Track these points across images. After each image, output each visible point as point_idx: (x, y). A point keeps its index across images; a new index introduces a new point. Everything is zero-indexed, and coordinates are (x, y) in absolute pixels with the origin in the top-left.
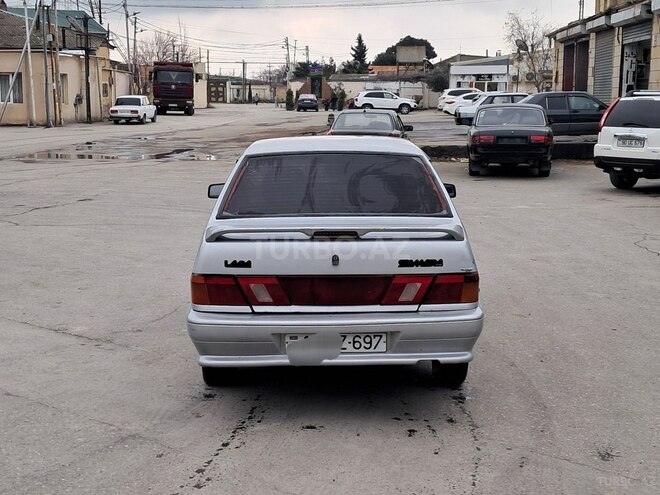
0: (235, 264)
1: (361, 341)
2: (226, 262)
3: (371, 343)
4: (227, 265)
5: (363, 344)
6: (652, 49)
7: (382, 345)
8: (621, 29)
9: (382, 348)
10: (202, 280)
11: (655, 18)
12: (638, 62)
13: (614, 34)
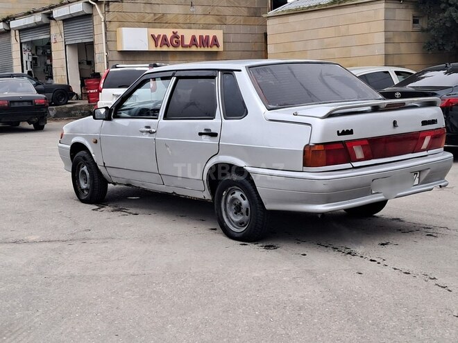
0: (344, 133)
2: (338, 132)
4: (339, 134)
6: (52, 44)
7: (417, 179)
8: (17, 32)
9: (416, 182)
10: (322, 148)
11: (53, 23)
12: (33, 55)
13: (10, 35)
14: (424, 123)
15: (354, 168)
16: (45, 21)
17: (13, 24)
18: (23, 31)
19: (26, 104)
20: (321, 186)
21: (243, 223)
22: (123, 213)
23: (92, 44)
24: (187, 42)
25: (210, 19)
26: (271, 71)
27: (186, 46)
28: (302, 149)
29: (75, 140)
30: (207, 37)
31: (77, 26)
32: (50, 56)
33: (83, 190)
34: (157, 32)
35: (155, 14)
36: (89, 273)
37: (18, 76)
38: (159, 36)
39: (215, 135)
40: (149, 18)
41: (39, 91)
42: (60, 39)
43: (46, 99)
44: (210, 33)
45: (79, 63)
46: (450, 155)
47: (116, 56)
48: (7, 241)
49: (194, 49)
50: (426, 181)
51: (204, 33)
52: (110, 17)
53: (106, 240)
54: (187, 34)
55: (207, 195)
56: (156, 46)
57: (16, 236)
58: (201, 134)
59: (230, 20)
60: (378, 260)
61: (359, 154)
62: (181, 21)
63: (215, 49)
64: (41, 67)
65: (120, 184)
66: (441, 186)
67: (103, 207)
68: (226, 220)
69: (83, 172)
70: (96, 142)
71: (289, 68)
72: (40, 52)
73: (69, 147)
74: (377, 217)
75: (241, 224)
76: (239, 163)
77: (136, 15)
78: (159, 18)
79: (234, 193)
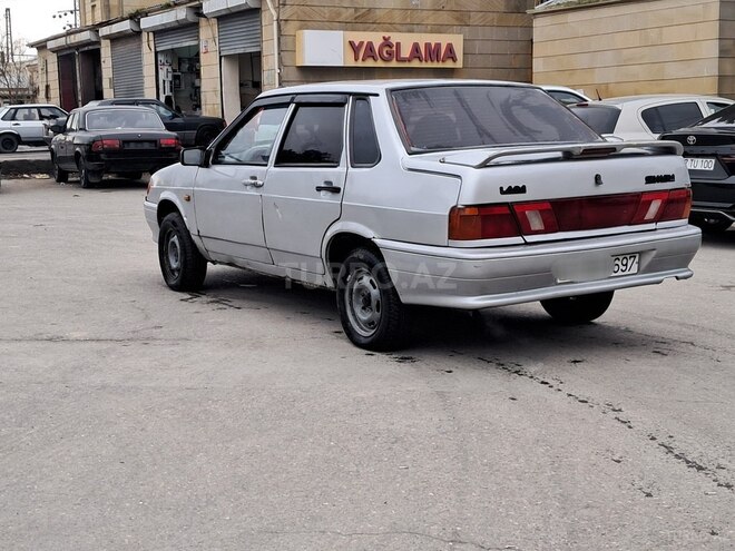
0: (511, 191)
1: (620, 263)
2: (501, 188)
3: (626, 265)
4: (502, 192)
5: (621, 267)
6: (202, 55)
7: (635, 266)
8: (151, 34)
9: (634, 269)
10: (475, 212)
11: (203, 21)
12: (174, 71)
13: (141, 40)
14: (650, 180)
15: (526, 243)
16: (192, 18)
17: (146, 23)
18: (160, 33)
19: (147, 146)
20: (471, 269)
21: (373, 323)
22: (220, 306)
23: (259, 55)
24: (406, 52)
25: (445, 18)
26: (426, 96)
27: (404, 60)
28: (447, 213)
29: (165, 195)
30: (438, 46)
31: (238, 28)
32: (198, 74)
33: (173, 271)
34: (360, 37)
35: (356, 9)
36: (131, 383)
37: (147, 103)
38: (362, 43)
39: (336, 190)
40: (347, 14)
41: (169, 127)
42: (214, 46)
43: (177, 138)
44: (443, 40)
45: (241, 85)
46: (697, 230)
47: (294, 75)
48: (40, 337)
49: (415, 64)
50: (651, 268)
51: (433, 39)
52: (287, 13)
53: (176, 341)
54: (406, 41)
55: (328, 281)
56: (356, 60)
57: (53, 331)
58: (319, 189)
59: (476, 19)
60: (551, 382)
61: (536, 223)
62: (397, 21)
63: (449, 64)
64: (186, 91)
65: (221, 263)
66: (677, 278)
67: (197, 296)
68: (351, 318)
69: (173, 243)
70: (188, 199)
71: (456, 93)
72: (186, 66)
73: (156, 206)
74: (595, 324)
75: (370, 324)
76: (368, 233)
77: (326, 10)
78: (363, 15)
79: (361, 278)
